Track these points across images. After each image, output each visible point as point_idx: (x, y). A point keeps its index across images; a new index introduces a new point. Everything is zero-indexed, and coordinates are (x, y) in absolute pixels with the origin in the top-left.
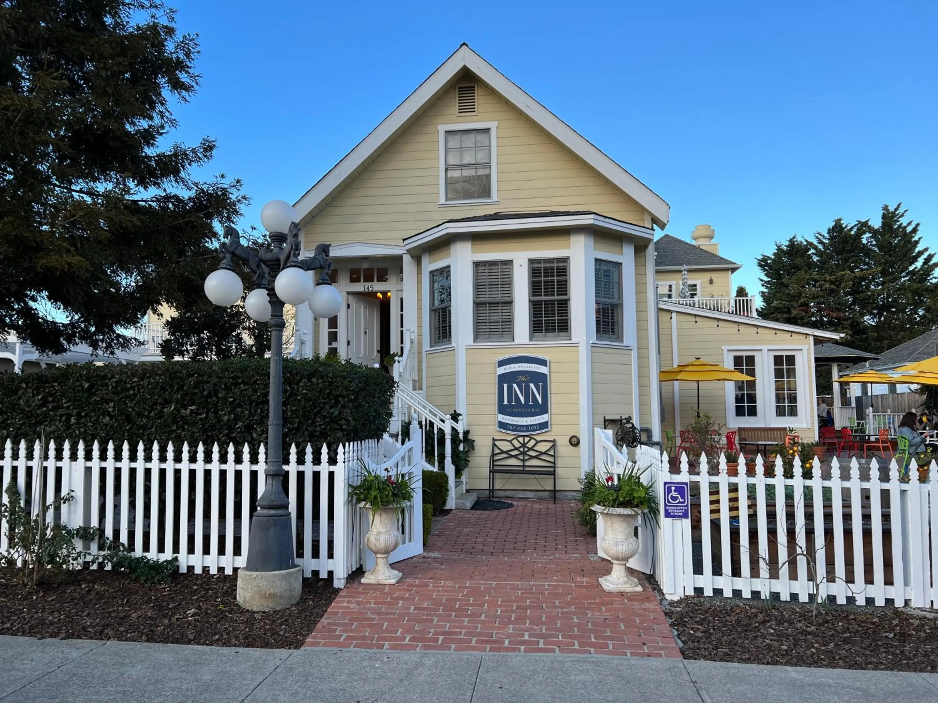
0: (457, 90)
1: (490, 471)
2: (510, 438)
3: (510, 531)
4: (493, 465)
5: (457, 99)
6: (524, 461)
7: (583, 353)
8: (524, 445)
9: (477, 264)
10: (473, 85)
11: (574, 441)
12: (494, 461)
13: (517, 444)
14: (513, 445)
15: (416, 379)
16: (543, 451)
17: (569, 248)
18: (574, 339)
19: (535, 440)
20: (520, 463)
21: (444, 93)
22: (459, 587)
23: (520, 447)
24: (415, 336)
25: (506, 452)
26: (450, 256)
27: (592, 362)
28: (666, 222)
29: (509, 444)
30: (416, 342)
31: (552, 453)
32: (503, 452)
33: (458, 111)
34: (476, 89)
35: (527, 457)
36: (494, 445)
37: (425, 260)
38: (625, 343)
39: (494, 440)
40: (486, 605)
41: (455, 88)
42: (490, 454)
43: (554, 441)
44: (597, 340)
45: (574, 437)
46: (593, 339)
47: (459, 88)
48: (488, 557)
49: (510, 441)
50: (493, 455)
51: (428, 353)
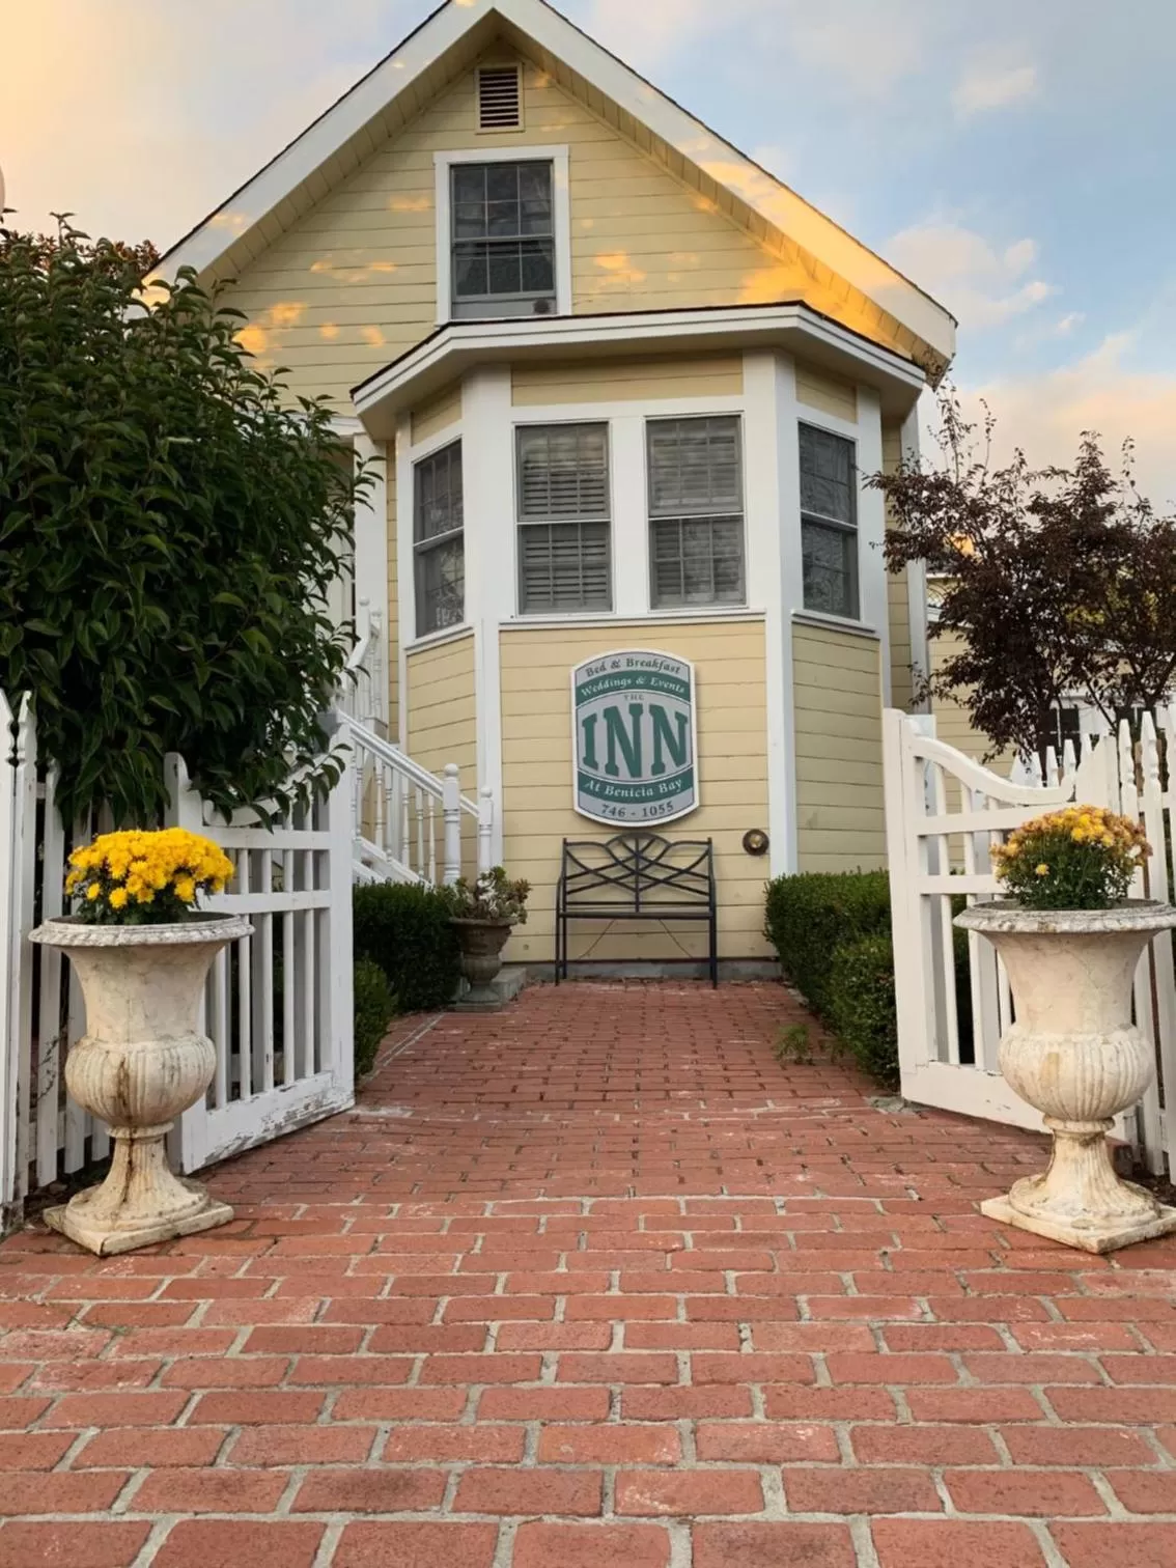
0: (478, 76)
1: (558, 916)
2: (604, 839)
3: (616, 1045)
4: (565, 903)
5: (478, 95)
6: (637, 891)
7: (775, 633)
8: (637, 855)
9: (522, 430)
10: (512, 65)
11: (757, 839)
12: (566, 893)
13: (621, 853)
14: (613, 857)
15: (386, 720)
16: (683, 867)
17: (741, 393)
18: (754, 602)
19: (665, 841)
20: (629, 897)
21: (449, 82)
22: (456, 1225)
23: (628, 859)
24: (381, 624)
25: (596, 872)
26: (460, 417)
27: (796, 660)
28: (949, 356)
29: (603, 855)
30: (384, 636)
31: (701, 869)
32: (587, 871)
33: (479, 122)
34: (519, 74)
35: (646, 882)
36: (567, 854)
37: (402, 438)
38: (864, 622)
39: (566, 843)
40: (561, 1303)
41: (472, 72)
42: (556, 875)
43: (709, 842)
44: (807, 606)
45: (756, 832)
46: (798, 606)
47: (482, 72)
48: (558, 1114)
49: (605, 847)
50: (564, 879)
51: (413, 653)
